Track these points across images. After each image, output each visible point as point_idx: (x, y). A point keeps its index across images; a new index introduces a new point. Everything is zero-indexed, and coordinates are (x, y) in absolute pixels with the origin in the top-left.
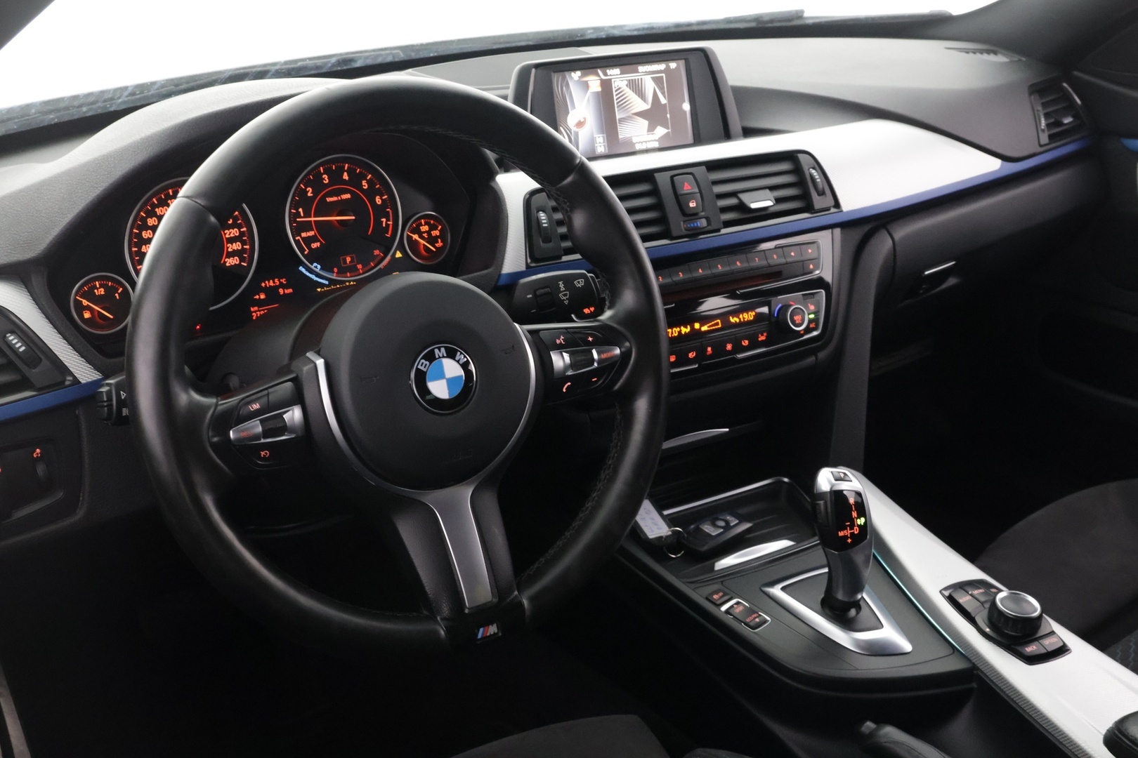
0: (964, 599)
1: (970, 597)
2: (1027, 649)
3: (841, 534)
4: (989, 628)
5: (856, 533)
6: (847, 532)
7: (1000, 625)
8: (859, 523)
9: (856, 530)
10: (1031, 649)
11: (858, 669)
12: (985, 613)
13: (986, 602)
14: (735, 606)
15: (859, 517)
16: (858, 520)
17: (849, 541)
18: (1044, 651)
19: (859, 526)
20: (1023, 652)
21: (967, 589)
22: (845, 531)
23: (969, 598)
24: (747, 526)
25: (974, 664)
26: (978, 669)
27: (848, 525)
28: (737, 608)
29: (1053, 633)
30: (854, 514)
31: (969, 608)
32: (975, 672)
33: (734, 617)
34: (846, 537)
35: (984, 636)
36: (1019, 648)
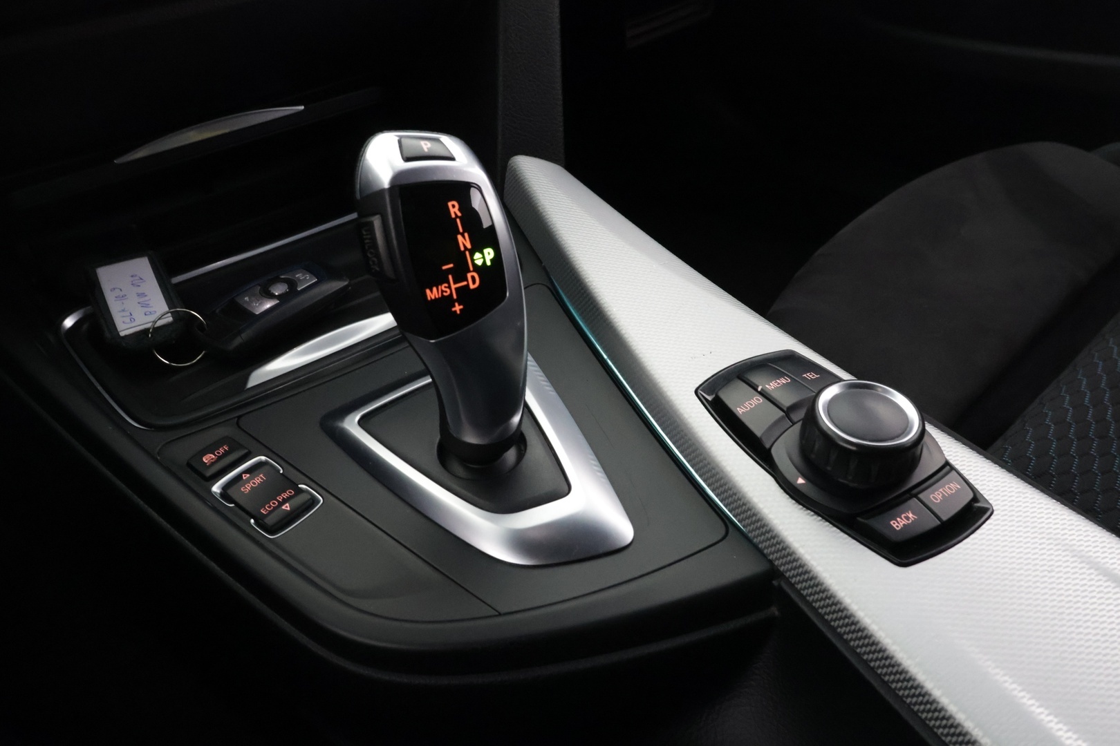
0: (746, 405)
1: (761, 400)
2: (894, 524)
3: (432, 294)
4: (804, 477)
5: (472, 286)
6: (450, 288)
7: (829, 468)
8: (479, 262)
9: (473, 281)
10: (902, 521)
11: (500, 614)
12: (793, 434)
13: (793, 408)
14: (245, 477)
15: (478, 247)
16: (477, 255)
17: (457, 308)
18: (934, 523)
19: (479, 270)
20: (886, 532)
21: (755, 379)
22: (443, 287)
23: (757, 400)
24: (336, 285)
25: (771, 562)
26: (781, 575)
27: (449, 271)
28: (248, 481)
29: (947, 467)
30: (464, 241)
31: (758, 429)
32: (775, 583)
33: (237, 504)
34: (447, 301)
35: (792, 497)
36: (876, 523)
